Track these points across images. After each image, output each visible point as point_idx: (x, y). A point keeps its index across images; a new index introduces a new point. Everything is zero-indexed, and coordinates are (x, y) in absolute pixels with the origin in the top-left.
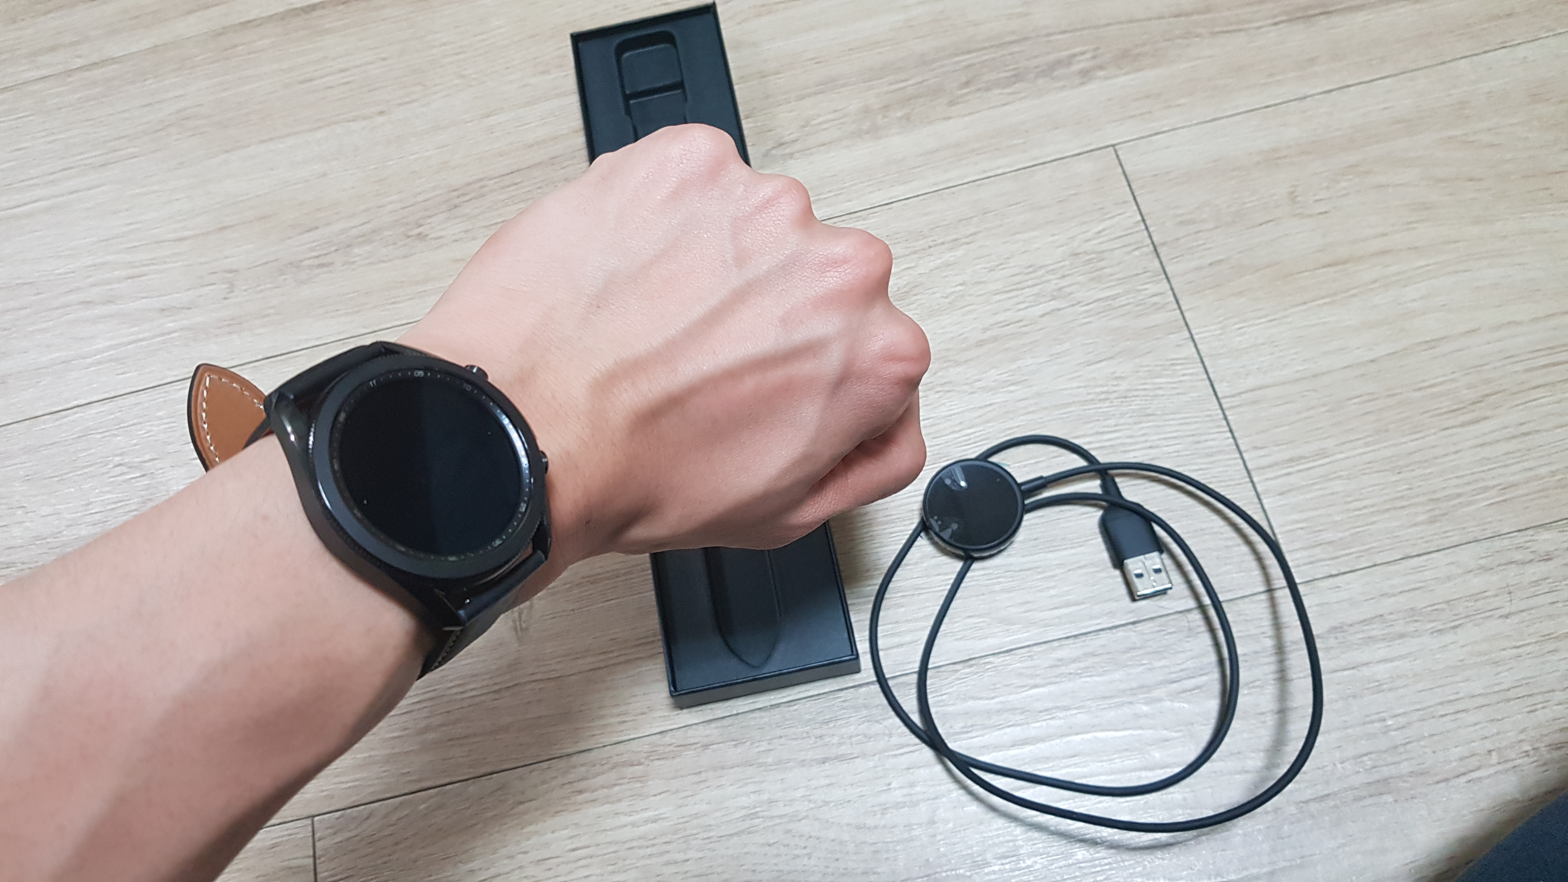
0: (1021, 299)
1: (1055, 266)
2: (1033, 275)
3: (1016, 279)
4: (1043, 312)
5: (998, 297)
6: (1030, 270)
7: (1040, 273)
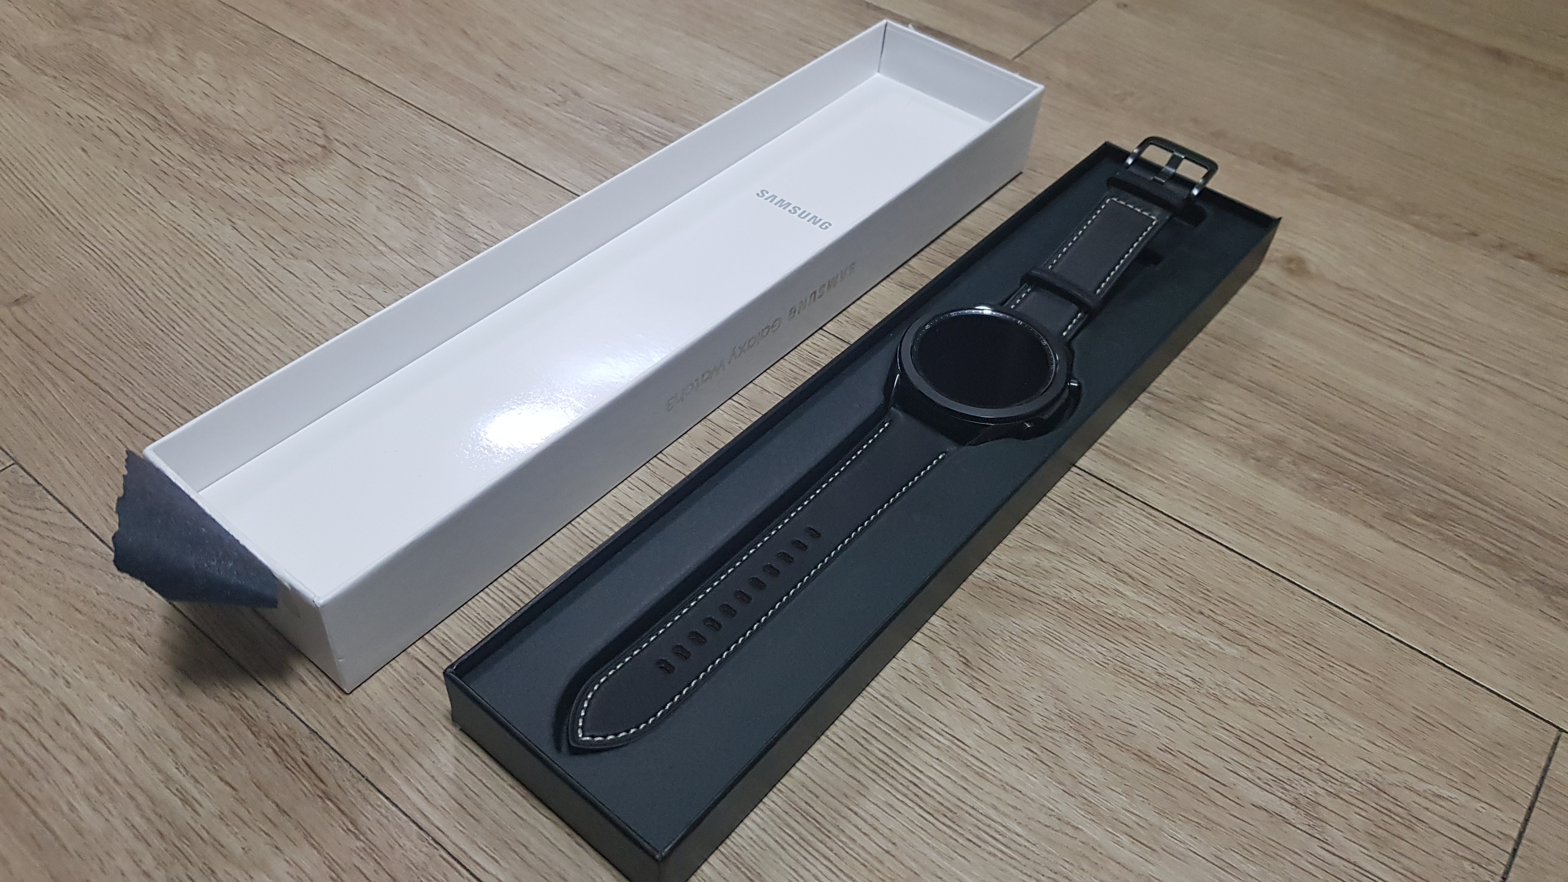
0: (1251, 764)
1: (1338, 776)
2: (1297, 757)
3: (1269, 739)
4: (1263, 805)
5: (1224, 736)
6: (1299, 747)
7: (1306, 762)
